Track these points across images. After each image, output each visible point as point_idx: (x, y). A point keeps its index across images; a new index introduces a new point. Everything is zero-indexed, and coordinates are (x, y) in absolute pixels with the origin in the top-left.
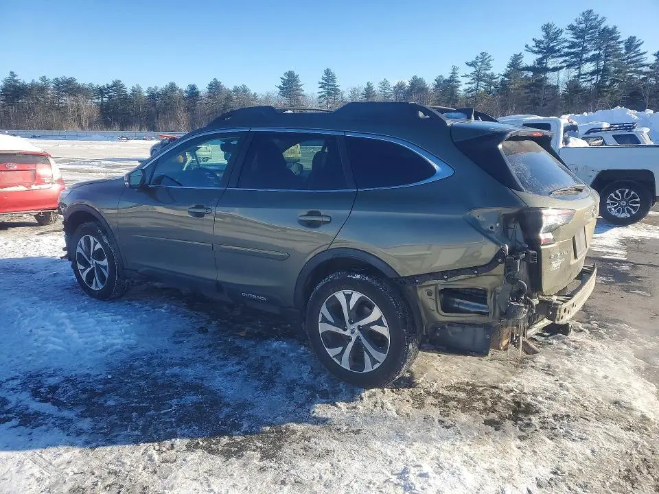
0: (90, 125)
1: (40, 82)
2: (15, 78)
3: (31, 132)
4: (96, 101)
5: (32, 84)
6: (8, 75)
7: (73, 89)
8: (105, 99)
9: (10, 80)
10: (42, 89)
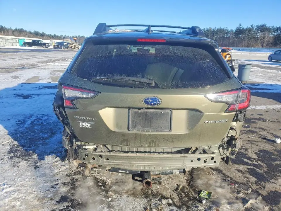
0: (267, 45)
1: (251, 27)
2: (241, 26)
3: (239, 48)
4: (274, 34)
5: (247, 28)
6: (238, 25)
7: (264, 29)
8: (278, 33)
9: (239, 27)
10: (250, 30)
